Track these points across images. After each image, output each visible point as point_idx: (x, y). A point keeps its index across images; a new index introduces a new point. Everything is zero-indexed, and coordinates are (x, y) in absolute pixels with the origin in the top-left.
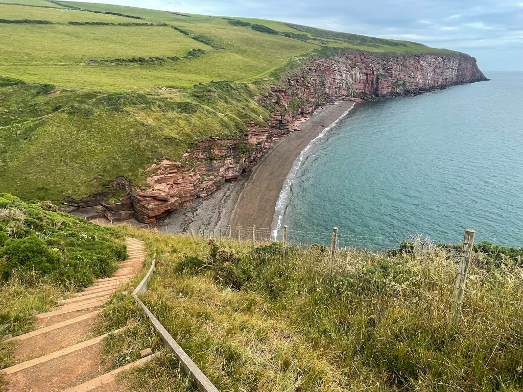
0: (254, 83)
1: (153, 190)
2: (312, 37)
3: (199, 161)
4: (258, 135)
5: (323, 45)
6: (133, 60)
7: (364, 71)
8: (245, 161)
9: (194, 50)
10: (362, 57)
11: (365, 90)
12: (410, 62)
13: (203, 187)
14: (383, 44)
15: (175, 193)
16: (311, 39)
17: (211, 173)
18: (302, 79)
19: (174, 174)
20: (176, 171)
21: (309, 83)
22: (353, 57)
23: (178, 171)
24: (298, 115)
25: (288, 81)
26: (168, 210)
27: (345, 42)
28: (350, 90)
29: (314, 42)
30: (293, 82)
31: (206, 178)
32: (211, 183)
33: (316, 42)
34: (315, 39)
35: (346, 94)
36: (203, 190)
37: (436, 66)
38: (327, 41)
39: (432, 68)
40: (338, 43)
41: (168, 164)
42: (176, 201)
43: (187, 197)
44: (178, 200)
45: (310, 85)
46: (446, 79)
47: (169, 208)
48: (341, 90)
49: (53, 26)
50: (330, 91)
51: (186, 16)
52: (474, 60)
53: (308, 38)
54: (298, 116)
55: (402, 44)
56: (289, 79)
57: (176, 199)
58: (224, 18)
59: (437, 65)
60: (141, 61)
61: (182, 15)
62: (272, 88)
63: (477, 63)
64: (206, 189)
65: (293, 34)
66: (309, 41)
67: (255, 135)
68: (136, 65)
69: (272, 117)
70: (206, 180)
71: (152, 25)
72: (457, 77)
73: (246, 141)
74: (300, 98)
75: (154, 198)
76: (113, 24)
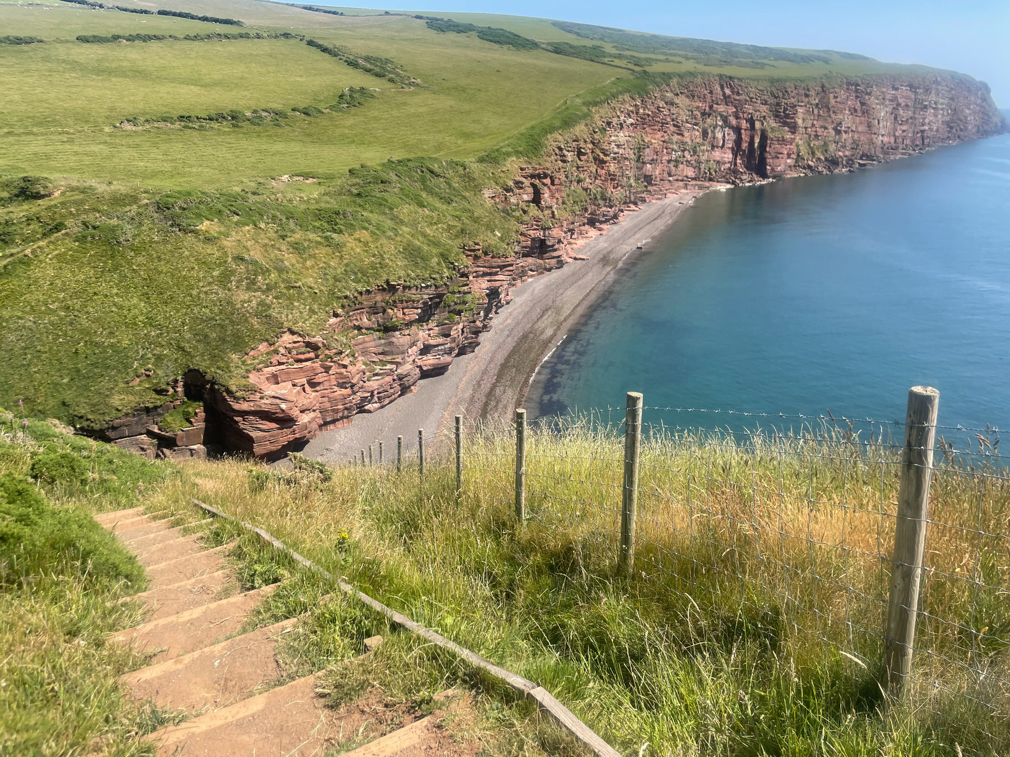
0: (481, 160)
1: (261, 398)
2: (614, 51)
3: (363, 334)
4: (490, 274)
5: (637, 69)
6: (218, 117)
7: (733, 121)
8: (463, 332)
9: (351, 90)
10: (728, 92)
11: (735, 164)
12: (835, 97)
13: (371, 389)
14: (776, 60)
15: (311, 402)
16: (610, 56)
17: (389, 358)
18: (591, 146)
19: (308, 363)
20: (312, 355)
21: (606, 155)
22: (706, 92)
23: (317, 357)
24: (584, 225)
25: (557, 151)
26: (296, 439)
27: (687, 58)
28: (703, 166)
29: (617, 62)
30: (569, 154)
31: (378, 368)
32: (388, 379)
33: (623, 63)
34: (620, 57)
35: (693, 175)
36: (372, 396)
37: (899, 105)
38: (647, 60)
39: (889, 109)
40: (673, 62)
41: (295, 342)
42: (314, 419)
43: (336, 411)
44: (317, 417)
45: (608, 158)
46: (923, 131)
47: (297, 436)
48: (681, 166)
49: (46, 47)
50: (654, 169)
51: (334, 13)
52: (985, 88)
53: (604, 55)
54: (582, 228)
55: (819, 58)
56: (560, 149)
57: (312, 415)
58: (417, 17)
59: (900, 101)
60: (235, 117)
61: (325, 12)
62: (522, 169)
63: (992, 94)
64: (379, 393)
65: (571, 47)
66: (606, 60)
67: (485, 274)
68: (226, 126)
69: (522, 234)
70: (376, 375)
71: (258, 37)
72: (948, 126)
73: (466, 288)
74: (586, 190)
75: (265, 415)
76: (176, 38)
